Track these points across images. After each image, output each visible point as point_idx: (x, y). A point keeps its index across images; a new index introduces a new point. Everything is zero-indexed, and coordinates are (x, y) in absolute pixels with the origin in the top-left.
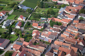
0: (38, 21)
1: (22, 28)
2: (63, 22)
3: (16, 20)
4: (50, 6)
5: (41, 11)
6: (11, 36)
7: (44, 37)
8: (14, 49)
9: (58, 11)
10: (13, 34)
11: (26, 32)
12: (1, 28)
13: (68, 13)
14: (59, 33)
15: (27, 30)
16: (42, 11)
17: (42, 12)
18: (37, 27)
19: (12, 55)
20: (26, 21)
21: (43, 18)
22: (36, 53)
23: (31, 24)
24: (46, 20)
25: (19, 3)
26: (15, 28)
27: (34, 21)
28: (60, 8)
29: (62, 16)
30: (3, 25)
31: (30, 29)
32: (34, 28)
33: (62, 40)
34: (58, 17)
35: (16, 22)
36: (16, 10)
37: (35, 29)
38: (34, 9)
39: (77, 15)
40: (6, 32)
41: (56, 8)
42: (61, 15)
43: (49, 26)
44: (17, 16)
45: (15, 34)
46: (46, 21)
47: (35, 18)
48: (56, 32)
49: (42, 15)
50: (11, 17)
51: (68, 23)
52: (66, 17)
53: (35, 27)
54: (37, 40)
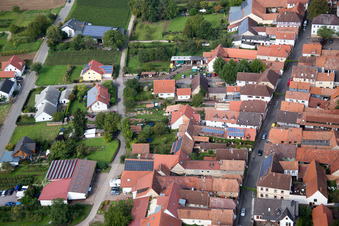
0: (164, 70)
1: (115, 108)
2: (266, 58)
3: (76, 82)
4: (185, 10)
5: (159, 33)
6: (87, 144)
7: (219, 124)
8: (126, 190)
9: (223, 21)
10: (94, 136)
11: (140, 120)
12: (34, 123)
13: (264, 22)
14: (268, 99)
15: (142, 114)
16: (162, 34)
17: (164, 34)
18: (172, 95)
19: (134, 213)
20: (120, 80)
21: (182, 58)
22: (219, 187)
23: (146, 88)
24: (195, 63)
25: (54, 18)
26: (89, 111)
27: (150, 76)
28: (226, 12)
29: (251, 38)
30: (34, 110)
31: (148, 106)
32: (163, 102)
33: (295, 123)
34: (237, 43)
35: (81, 90)
36: (58, 47)
37: (169, 102)
38: (126, 31)
39: (303, 23)
40: (62, 133)
41: (210, 13)
42: (245, 34)
43: (216, 82)
44: (74, 68)
45: (99, 135)
46: (195, 68)
47: (149, 61)
48: (254, 98)
49: (171, 46)
50: (49, 74)
51: (284, 59)
52: (267, 38)
53: (165, 96)
54: (198, 142)
